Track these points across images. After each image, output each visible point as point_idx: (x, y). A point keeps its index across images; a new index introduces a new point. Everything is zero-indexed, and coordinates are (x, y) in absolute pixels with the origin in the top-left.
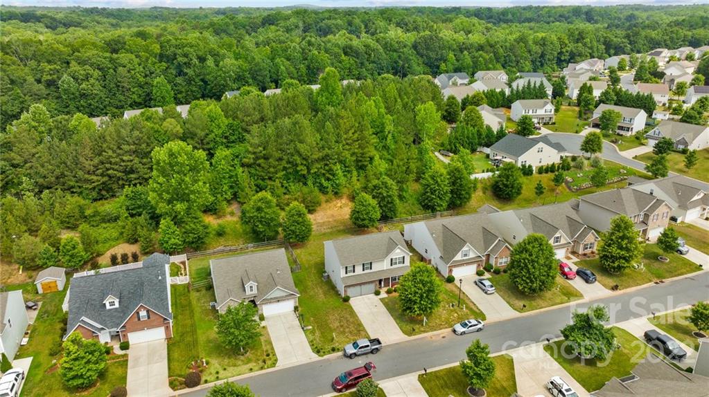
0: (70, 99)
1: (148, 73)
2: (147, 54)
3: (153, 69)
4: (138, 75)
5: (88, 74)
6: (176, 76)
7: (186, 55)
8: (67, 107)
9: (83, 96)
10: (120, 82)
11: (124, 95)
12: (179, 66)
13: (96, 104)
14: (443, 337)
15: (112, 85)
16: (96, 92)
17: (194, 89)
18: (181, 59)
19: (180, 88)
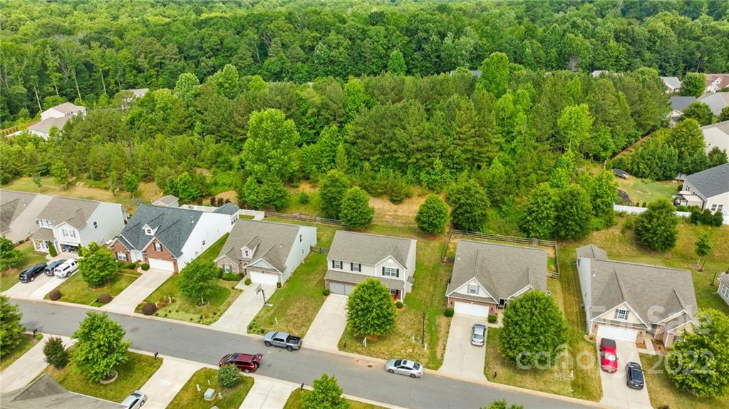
0: (321, 64)
1: (390, 45)
2: (394, 28)
3: (395, 42)
4: (381, 48)
5: (339, 42)
6: (415, 51)
7: (426, 31)
8: (317, 70)
9: (332, 62)
10: (363, 52)
11: (365, 65)
12: (419, 42)
13: (340, 71)
14: (370, 366)
15: (356, 55)
16: (341, 59)
17: (428, 65)
18: (422, 34)
19: (416, 62)
